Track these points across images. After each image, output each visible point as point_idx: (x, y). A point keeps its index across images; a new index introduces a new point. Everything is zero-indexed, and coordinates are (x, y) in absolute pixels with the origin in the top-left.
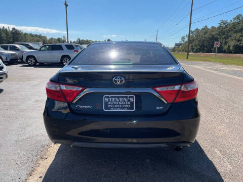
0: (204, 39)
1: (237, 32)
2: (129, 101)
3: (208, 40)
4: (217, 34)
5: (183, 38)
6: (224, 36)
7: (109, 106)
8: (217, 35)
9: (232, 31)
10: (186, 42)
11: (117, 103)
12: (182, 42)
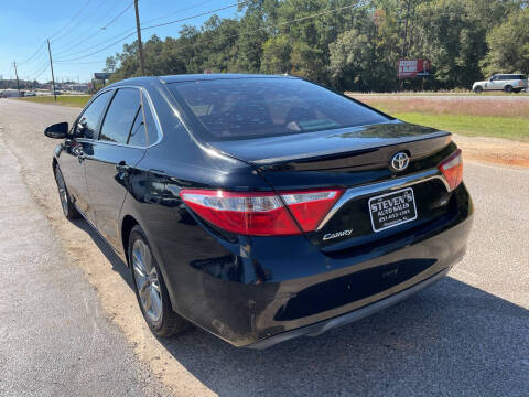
0: (156, 63)
1: (216, 50)
2: (406, 200)
3: (166, 66)
4: (180, 54)
5: (110, 61)
6: (194, 59)
7: (380, 220)
8: (179, 57)
9: (207, 48)
10: (118, 71)
11: (390, 211)
12: (110, 71)
